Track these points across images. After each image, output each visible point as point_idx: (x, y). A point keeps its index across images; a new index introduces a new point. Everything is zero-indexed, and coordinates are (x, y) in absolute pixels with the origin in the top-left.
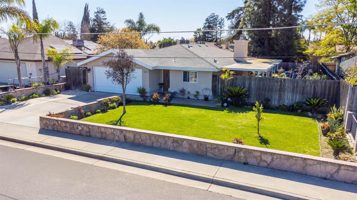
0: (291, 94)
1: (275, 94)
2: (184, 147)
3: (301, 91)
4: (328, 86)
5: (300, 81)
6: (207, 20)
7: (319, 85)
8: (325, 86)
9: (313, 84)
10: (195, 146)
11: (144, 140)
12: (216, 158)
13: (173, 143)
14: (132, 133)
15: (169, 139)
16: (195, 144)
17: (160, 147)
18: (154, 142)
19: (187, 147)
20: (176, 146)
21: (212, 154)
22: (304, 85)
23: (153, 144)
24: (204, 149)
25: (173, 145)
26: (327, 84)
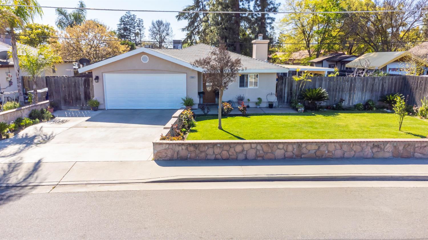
0: (361, 93)
1: (345, 94)
2: (387, 152)
3: (370, 89)
4: (394, 82)
5: (370, 79)
6: (122, 20)
7: (387, 81)
8: (392, 82)
9: (381, 81)
10: (401, 148)
11: (331, 152)
12: (424, 157)
13: (372, 148)
14: (316, 145)
15: (367, 145)
16: (401, 145)
17: (354, 156)
18: (346, 152)
19: (391, 150)
20: (376, 152)
21: (420, 153)
22: (373, 82)
23: (344, 154)
24: (411, 150)
25: (372, 152)
26: (393, 80)
